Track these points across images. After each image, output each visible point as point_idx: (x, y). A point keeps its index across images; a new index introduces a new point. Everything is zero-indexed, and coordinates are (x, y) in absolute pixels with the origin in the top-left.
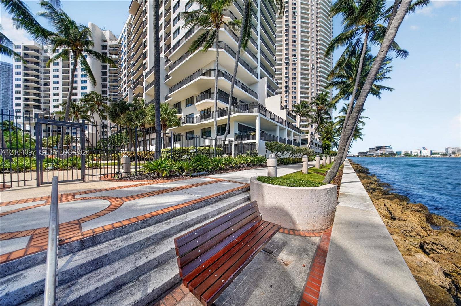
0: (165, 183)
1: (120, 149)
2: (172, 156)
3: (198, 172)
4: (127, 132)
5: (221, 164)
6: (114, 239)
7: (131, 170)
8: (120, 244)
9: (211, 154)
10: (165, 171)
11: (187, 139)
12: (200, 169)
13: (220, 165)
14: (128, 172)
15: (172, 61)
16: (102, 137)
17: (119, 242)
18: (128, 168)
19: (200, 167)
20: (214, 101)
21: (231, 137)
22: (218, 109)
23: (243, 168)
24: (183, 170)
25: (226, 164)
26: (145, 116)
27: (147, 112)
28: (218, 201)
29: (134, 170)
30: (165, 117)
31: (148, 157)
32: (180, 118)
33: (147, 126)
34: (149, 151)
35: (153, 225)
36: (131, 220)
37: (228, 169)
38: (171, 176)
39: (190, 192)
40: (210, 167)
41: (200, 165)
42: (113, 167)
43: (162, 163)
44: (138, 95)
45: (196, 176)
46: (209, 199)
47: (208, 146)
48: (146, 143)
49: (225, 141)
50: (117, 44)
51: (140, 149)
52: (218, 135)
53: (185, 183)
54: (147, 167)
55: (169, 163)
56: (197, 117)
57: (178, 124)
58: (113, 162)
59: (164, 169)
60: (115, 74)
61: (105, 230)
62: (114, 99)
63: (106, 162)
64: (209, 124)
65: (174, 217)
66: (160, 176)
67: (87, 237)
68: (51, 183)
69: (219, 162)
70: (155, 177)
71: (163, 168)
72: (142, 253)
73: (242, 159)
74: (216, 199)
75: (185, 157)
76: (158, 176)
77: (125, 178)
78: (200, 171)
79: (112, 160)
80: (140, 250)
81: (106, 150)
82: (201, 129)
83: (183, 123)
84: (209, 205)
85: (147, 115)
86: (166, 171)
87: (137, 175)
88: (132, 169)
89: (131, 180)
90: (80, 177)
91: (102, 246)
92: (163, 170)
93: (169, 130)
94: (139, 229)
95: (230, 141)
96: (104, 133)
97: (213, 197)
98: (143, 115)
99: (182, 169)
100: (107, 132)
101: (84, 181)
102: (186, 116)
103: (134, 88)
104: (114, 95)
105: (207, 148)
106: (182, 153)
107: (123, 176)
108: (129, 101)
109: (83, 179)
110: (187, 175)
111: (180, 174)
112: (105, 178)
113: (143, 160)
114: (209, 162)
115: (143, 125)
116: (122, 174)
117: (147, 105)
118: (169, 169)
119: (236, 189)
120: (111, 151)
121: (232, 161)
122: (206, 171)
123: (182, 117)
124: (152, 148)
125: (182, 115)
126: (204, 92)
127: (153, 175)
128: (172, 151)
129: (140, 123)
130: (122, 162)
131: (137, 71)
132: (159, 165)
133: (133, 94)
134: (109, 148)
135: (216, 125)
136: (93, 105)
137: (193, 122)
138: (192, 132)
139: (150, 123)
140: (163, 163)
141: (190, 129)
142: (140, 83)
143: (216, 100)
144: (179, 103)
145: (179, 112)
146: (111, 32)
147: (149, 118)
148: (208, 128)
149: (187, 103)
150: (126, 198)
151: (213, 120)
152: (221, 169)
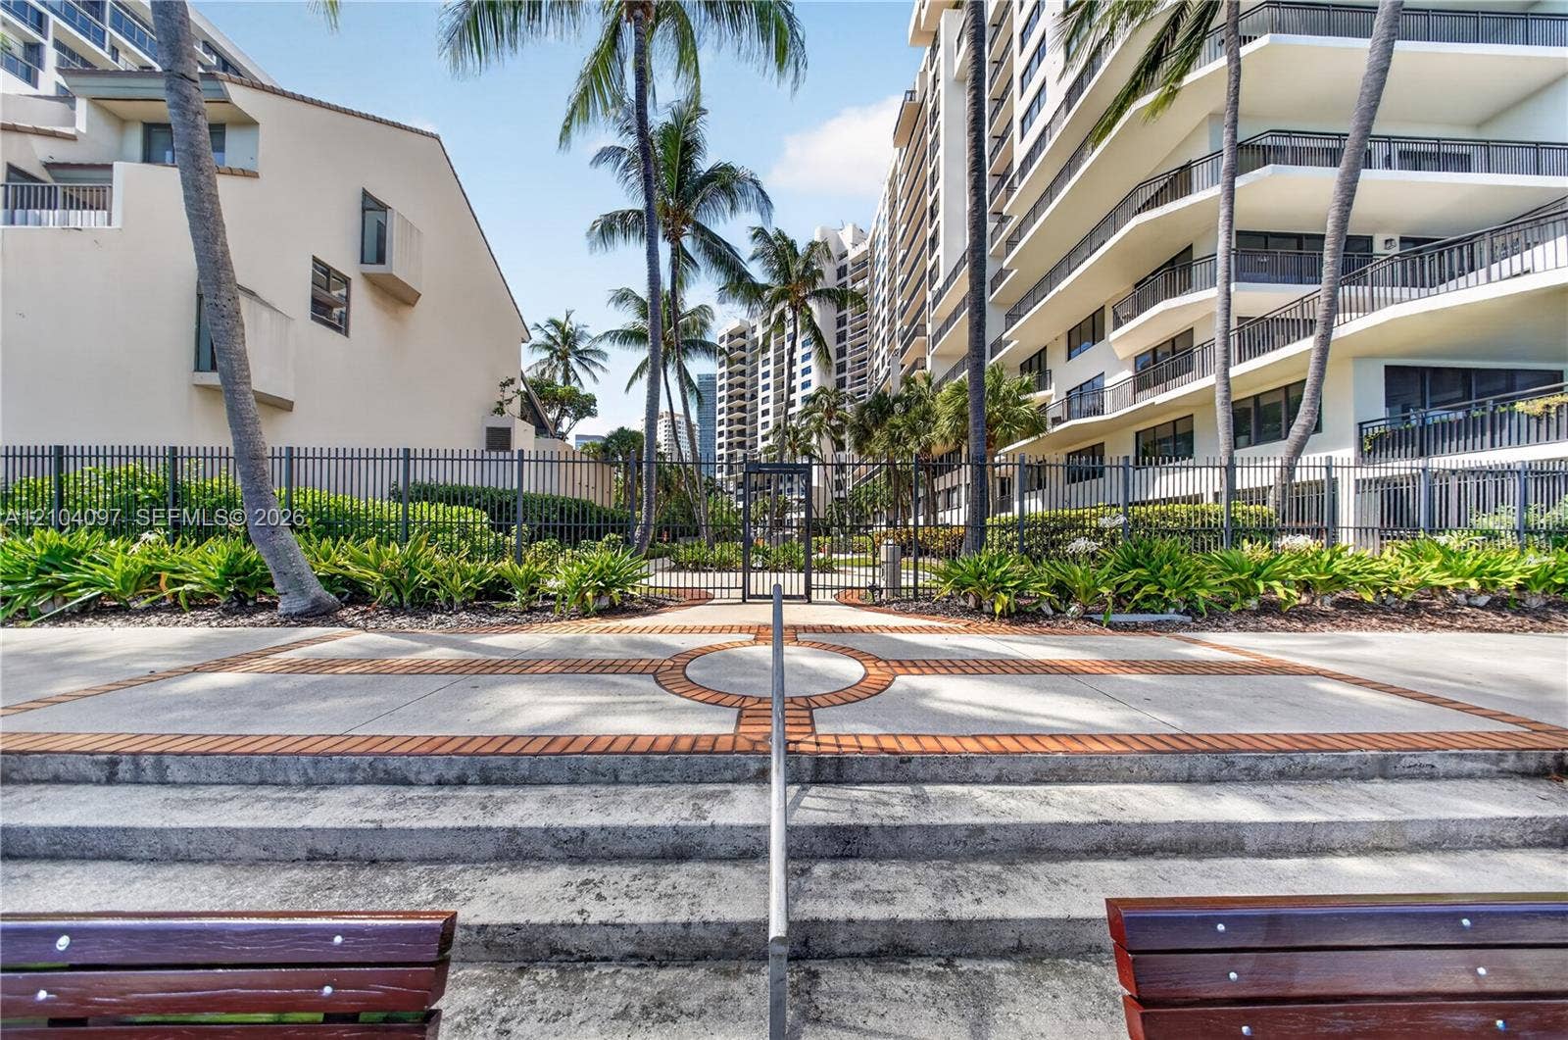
0: (1006, 637)
1: (870, 523)
2: (1022, 542)
3: (1136, 610)
4: (888, 474)
5: (1276, 584)
6: (882, 783)
7: (904, 583)
8: (899, 811)
9: (1203, 533)
10: (1002, 595)
11: (1075, 476)
12: (1147, 598)
13: (1270, 589)
14: (896, 588)
15: (1016, 217)
16: (836, 495)
17: (895, 801)
18: (895, 576)
19: (1151, 589)
20: (1214, 293)
21: (1338, 443)
22: (1234, 324)
23: (1453, 617)
24: (1066, 594)
25: (1306, 587)
26: (935, 423)
27: (939, 406)
28: (1296, 778)
29: (911, 583)
30: (993, 412)
31: (940, 544)
32: (1043, 407)
33: (938, 449)
34: (947, 526)
35: (987, 783)
36: (921, 740)
37: (1325, 616)
38: (1020, 616)
39: (1117, 693)
40: (1202, 593)
41: (1147, 582)
42: (863, 570)
43: (991, 565)
44: (914, 367)
45: (1126, 628)
46: (1238, 750)
47: (1187, 500)
48: (935, 505)
49: (1289, 469)
50: (868, 247)
51: (916, 521)
52: (1236, 447)
53: (1082, 648)
54: (947, 576)
55: (1015, 567)
56: (1117, 388)
57: (1036, 426)
58: (856, 557)
59: (999, 586)
60: (862, 330)
61: (861, 748)
62: (859, 394)
63: (842, 557)
64: (1180, 404)
65: (1062, 780)
66: (986, 608)
67: (825, 753)
68: (771, 597)
69: (1256, 575)
70: (969, 612)
71: (995, 581)
72: (959, 871)
73: (1443, 567)
74: (1280, 763)
75: (1081, 544)
76: (979, 607)
77: (889, 603)
78: (1147, 605)
79: (854, 552)
80: (955, 858)
81: (842, 525)
82: (1137, 434)
83: (1057, 421)
84: (1234, 780)
85: (938, 417)
86: (1005, 593)
87: (916, 598)
88: (907, 581)
89: (904, 612)
90: (802, 592)
91: (855, 793)
92: (997, 590)
93: (1004, 454)
94: (945, 782)
95: (1328, 468)
96: (840, 486)
97: (1259, 750)
98: (927, 421)
99: (1063, 591)
100: (845, 480)
101: (810, 602)
102: (1068, 393)
103: (903, 351)
104: (859, 384)
105: (1182, 509)
106: (1056, 531)
107: (883, 597)
108: (895, 387)
109: (807, 597)
110: (1086, 617)
111: (1056, 610)
112: (847, 597)
113: (927, 554)
114: (1197, 569)
115: (927, 449)
116: (881, 593)
117: (938, 388)
118: (1015, 587)
119: (1440, 743)
120: (852, 527)
121: (1355, 573)
122: (1177, 612)
123: (1054, 401)
124: (957, 516)
125: (1052, 395)
126: (1153, 274)
127: (962, 603)
128: (1022, 524)
129: (919, 444)
130: (883, 559)
131: (911, 299)
132: (981, 574)
133: (902, 366)
134: (848, 522)
135: (1227, 397)
136: (821, 419)
137: (1097, 412)
138: (1097, 451)
139: (946, 441)
140: (996, 564)
141: (1089, 438)
142: (920, 331)
143: (1228, 283)
144: (1041, 354)
145: (1042, 384)
146: (854, 226)
147: (944, 425)
148: (1174, 422)
149: (1073, 343)
150: (900, 663)
151: (1211, 380)
152: (1270, 608)
